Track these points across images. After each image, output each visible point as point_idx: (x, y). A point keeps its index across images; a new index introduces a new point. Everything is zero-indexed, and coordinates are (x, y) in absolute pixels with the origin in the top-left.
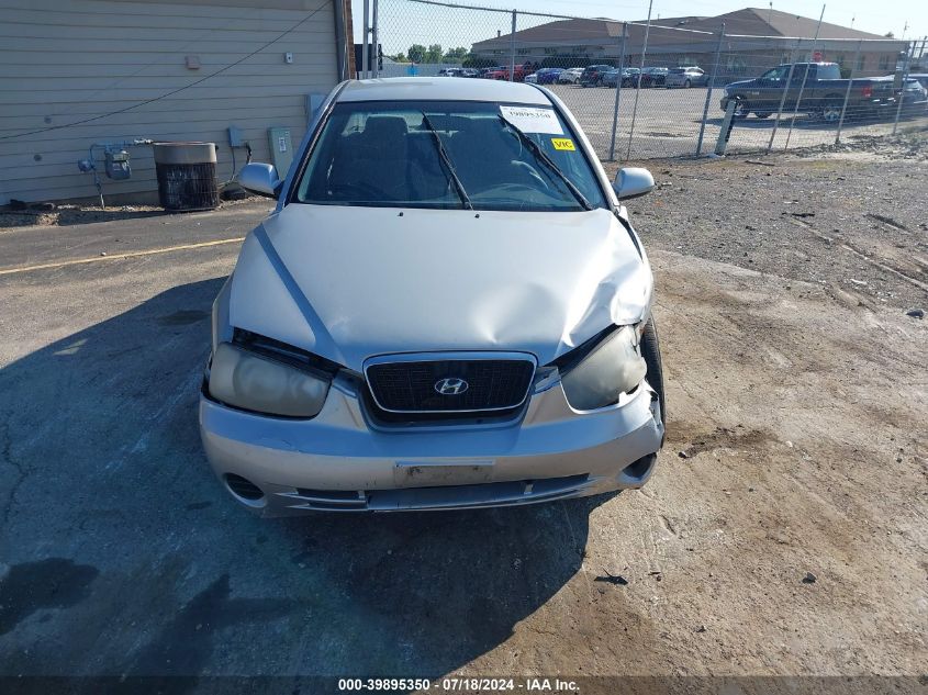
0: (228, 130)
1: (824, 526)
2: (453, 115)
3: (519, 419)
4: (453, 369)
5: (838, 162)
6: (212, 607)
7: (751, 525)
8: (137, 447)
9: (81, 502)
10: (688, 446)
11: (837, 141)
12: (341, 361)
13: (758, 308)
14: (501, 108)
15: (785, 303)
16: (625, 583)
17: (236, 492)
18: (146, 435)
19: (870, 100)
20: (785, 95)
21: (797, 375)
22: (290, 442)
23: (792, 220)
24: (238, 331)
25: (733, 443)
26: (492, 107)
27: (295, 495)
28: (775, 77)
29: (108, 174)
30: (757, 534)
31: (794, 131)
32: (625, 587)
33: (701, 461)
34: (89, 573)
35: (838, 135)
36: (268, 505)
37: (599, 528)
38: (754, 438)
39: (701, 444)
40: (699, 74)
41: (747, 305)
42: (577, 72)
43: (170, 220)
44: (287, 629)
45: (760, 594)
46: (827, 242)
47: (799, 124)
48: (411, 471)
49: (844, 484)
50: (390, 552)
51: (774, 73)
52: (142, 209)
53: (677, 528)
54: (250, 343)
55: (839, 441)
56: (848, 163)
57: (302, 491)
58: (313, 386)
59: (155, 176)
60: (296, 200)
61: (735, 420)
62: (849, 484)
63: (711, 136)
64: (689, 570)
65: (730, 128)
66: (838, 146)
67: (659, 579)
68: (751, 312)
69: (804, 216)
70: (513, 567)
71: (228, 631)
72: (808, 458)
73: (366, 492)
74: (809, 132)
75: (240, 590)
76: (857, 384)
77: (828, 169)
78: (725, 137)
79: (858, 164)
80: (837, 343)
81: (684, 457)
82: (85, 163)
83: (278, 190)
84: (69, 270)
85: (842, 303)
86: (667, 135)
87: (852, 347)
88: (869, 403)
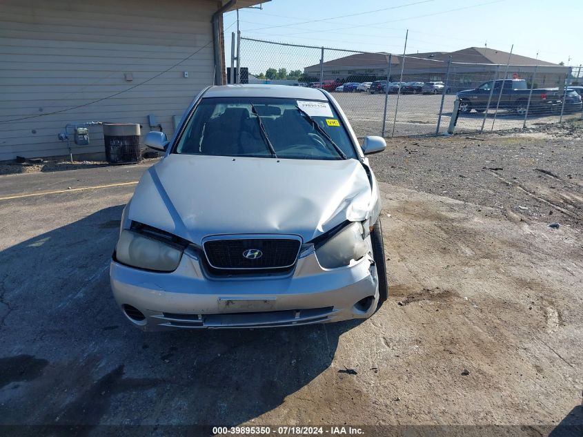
0: (148, 117)
1: (480, 344)
2: (269, 105)
3: (290, 274)
4: (254, 244)
5: (523, 138)
6: (112, 382)
7: (435, 343)
8: (78, 295)
9: (42, 325)
10: (404, 299)
11: (524, 127)
12: (189, 238)
13: (459, 222)
14: (298, 102)
15: (476, 219)
16: (356, 373)
17: (130, 316)
18: (84, 289)
19: (545, 102)
20: (490, 98)
21: (478, 259)
22: (160, 286)
23: (489, 172)
24: (134, 223)
25: (432, 297)
26: (292, 101)
27: (161, 317)
28: (486, 88)
29: (76, 142)
30: (438, 348)
31: (496, 120)
32: (355, 376)
33: (412, 308)
34: (43, 363)
35: (525, 122)
36: (148, 324)
37: (345, 344)
38: (446, 295)
39: (412, 298)
40: (443, 86)
41: (453, 220)
42: (368, 84)
43: (110, 169)
44: (155, 394)
45: (436, 381)
46: (508, 185)
47: (499, 116)
48: (228, 303)
49: (495, 321)
50: (219, 355)
51: (486, 85)
52: (95, 163)
53: (391, 344)
54: (140, 229)
55: (496, 297)
56: (530, 139)
57: (167, 315)
58: (174, 253)
59: (104, 144)
60: (175, 152)
61: (435, 285)
62: (498, 321)
63: (445, 123)
64: (394, 368)
65: (457, 117)
66: (525, 129)
67: (376, 372)
68: (454, 224)
69: (496, 169)
70: (291, 363)
71: (120, 395)
72: (475, 306)
73: (203, 315)
74: (505, 121)
75: (129, 374)
76: (512, 265)
77: (516, 142)
78: (454, 123)
79: (536, 140)
80: (503, 242)
81: (401, 305)
82: (63, 135)
83: (166, 147)
84: (49, 197)
85: (511, 219)
86: (420, 122)
87: (513, 244)
88: (518, 276)
